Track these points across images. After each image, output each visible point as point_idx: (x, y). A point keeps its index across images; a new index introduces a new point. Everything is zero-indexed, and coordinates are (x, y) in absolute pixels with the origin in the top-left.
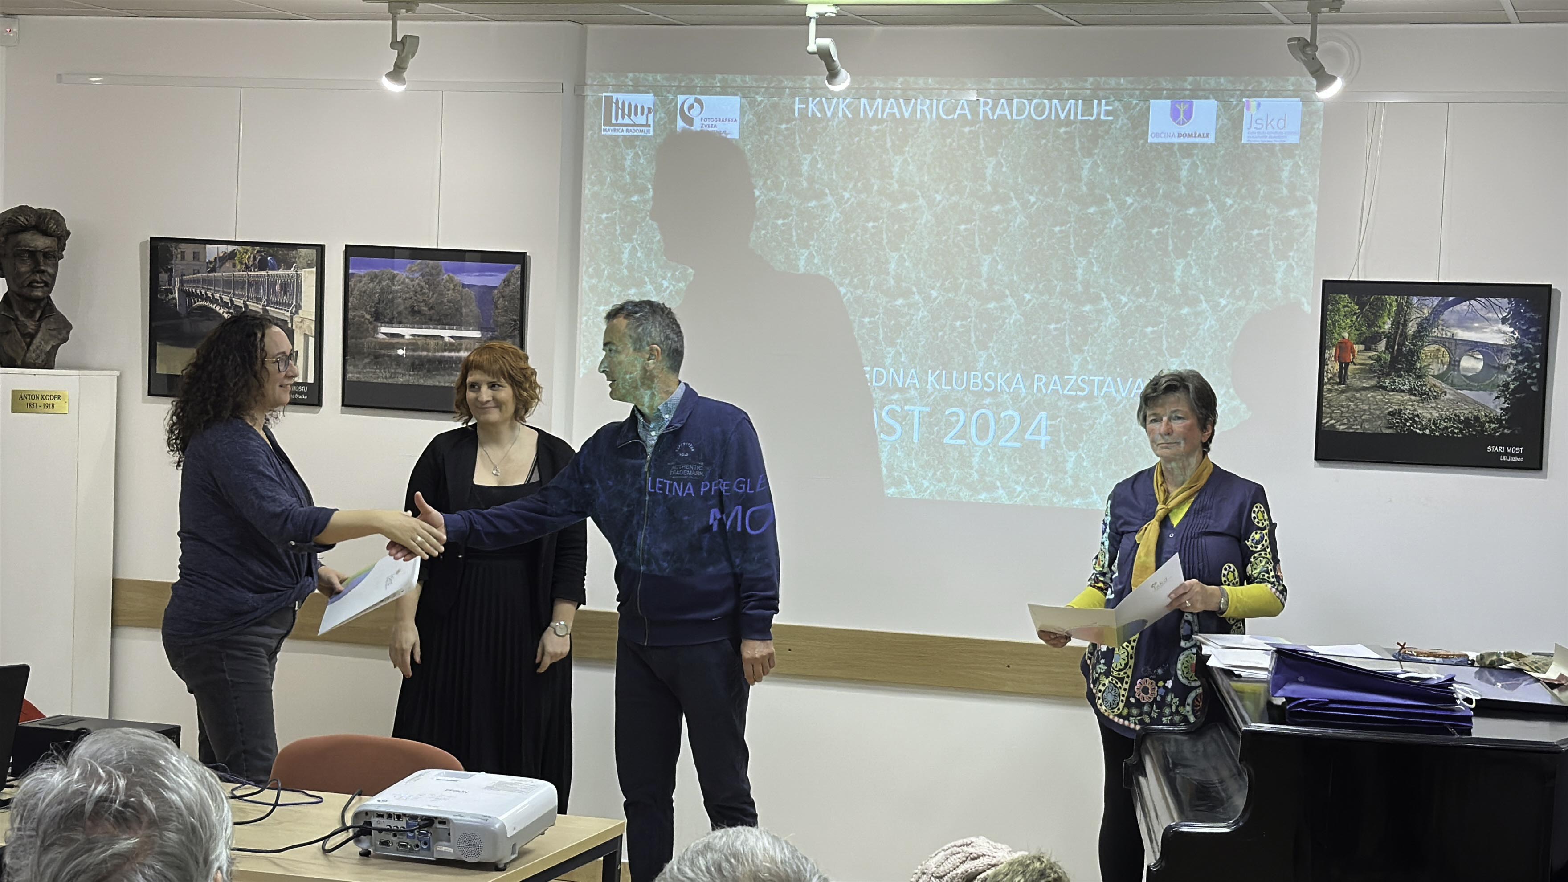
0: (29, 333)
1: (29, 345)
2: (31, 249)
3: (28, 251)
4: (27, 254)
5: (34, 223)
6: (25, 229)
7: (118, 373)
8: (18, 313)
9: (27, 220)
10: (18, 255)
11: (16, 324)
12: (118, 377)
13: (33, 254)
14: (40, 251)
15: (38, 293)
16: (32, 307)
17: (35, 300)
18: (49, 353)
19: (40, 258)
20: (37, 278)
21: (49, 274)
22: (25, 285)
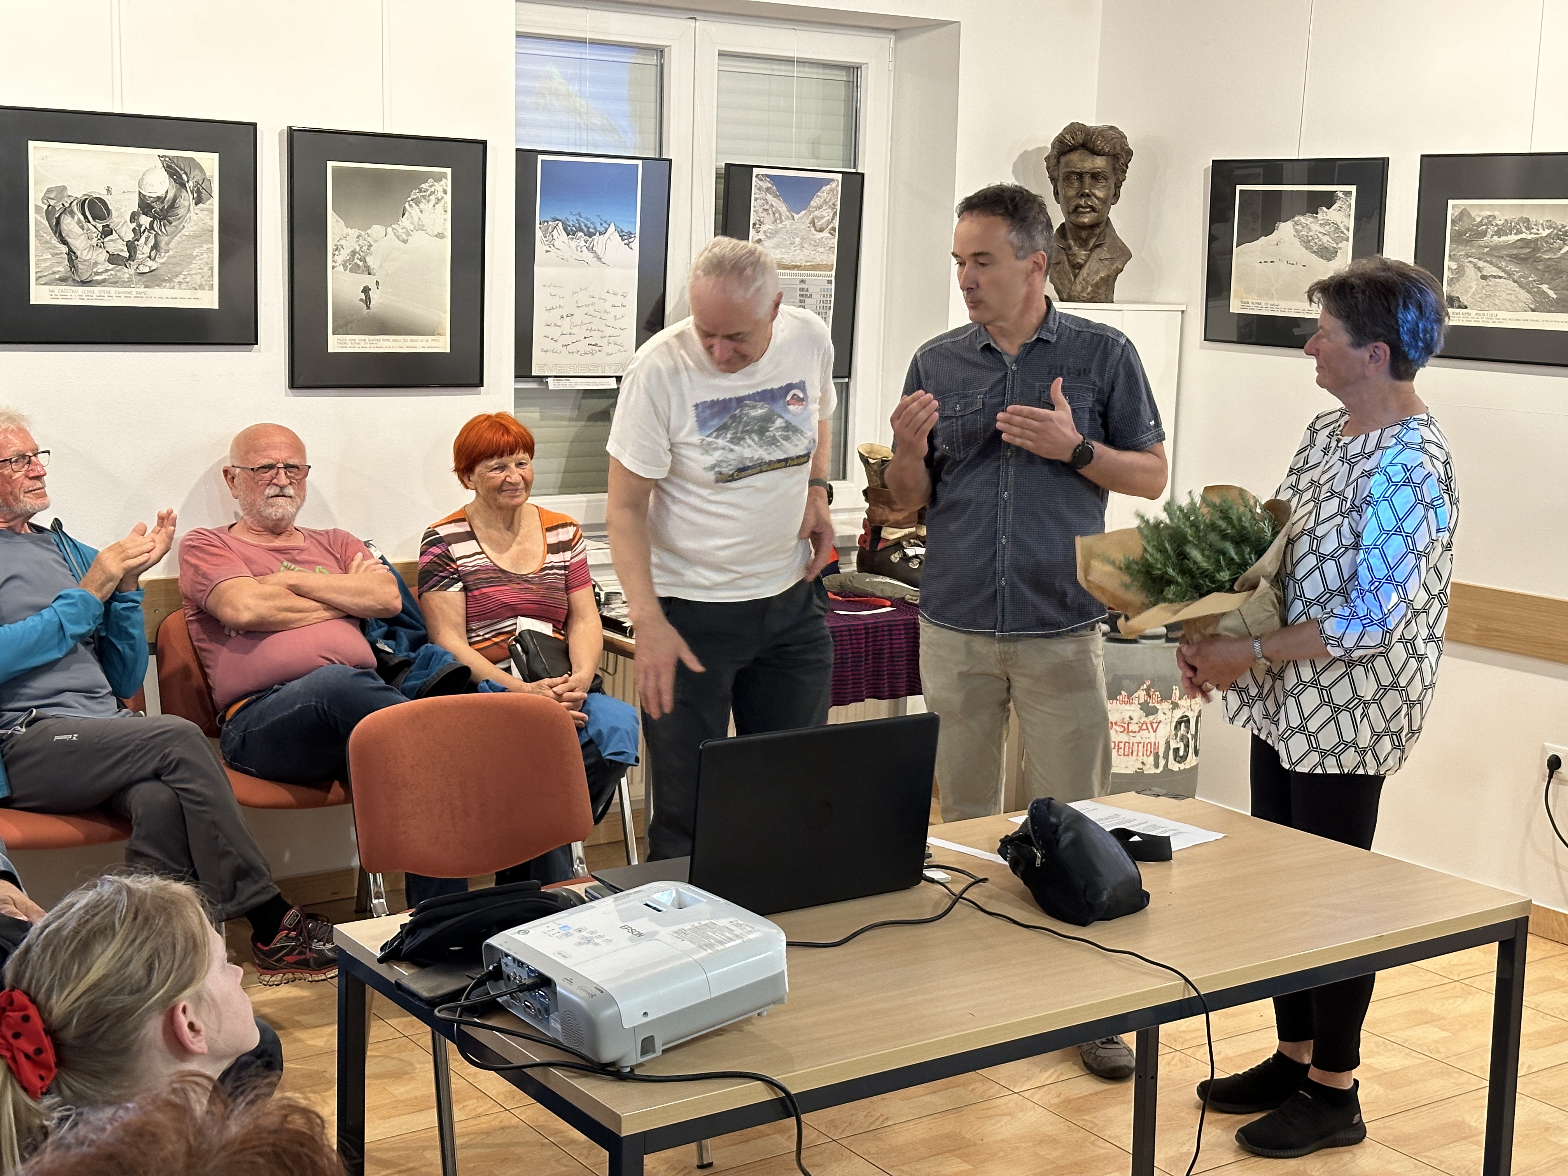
0: (1078, 263)
2: (1078, 170)
4: (1075, 177)
5: (1081, 142)
8: (1071, 241)
9: (1074, 139)
14: (1087, 173)
15: (1089, 219)
17: (1084, 227)
18: (1097, 286)
19: (1087, 180)
20: (1082, 203)
21: (1097, 198)
22: (1071, 211)
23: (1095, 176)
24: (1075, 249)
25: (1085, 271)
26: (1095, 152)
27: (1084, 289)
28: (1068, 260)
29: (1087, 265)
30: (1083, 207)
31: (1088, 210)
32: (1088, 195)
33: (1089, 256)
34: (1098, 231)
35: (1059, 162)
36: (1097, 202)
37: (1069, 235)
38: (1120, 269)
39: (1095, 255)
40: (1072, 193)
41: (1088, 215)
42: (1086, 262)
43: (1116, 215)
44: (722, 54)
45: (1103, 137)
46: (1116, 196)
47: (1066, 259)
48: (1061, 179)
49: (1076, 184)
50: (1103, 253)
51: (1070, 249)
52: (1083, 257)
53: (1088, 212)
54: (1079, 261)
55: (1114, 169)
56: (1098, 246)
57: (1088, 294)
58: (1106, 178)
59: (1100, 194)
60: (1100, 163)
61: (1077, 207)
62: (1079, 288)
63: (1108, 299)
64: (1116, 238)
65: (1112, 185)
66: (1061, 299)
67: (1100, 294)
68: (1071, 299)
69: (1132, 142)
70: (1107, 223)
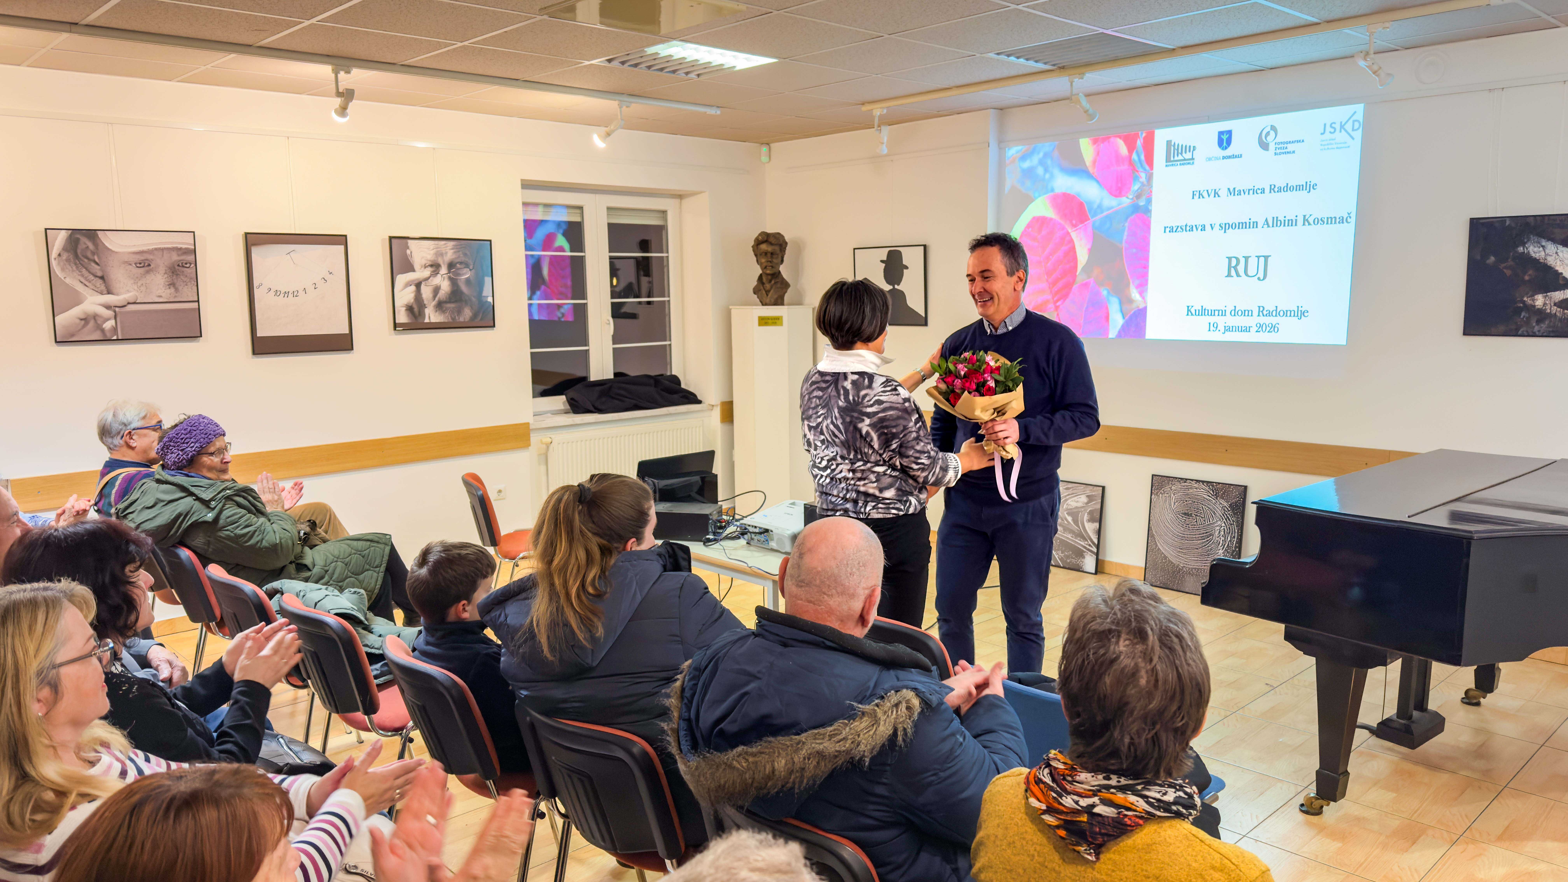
1: (769, 295)
2: (767, 251)
3: (765, 252)
4: (765, 254)
5: (768, 239)
6: (763, 242)
7: (812, 307)
8: (765, 281)
9: (764, 238)
10: (762, 254)
11: (764, 286)
12: (812, 309)
15: (772, 271)
16: (771, 277)
17: (769, 274)
18: (778, 299)
19: (769, 255)
22: (764, 268)
23: (773, 253)
24: (767, 284)
25: (771, 293)
26: (773, 243)
27: (773, 301)
28: (765, 289)
29: (772, 291)
30: (770, 266)
31: (773, 267)
32: (771, 261)
33: (773, 287)
34: (777, 276)
35: (758, 248)
36: (774, 264)
37: (764, 278)
38: (786, 292)
39: (775, 286)
40: (764, 260)
41: (772, 269)
43: (782, 269)
44: (609, 209)
45: (775, 237)
46: (782, 261)
47: (763, 288)
48: (759, 254)
49: (766, 257)
50: (779, 285)
51: (765, 284)
52: (771, 287)
54: (770, 289)
55: (780, 250)
56: (777, 282)
57: (775, 303)
58: (777, 254)
59: (775, 261)
60: (774, 248)
61: (768, 266)
62: (770, 300)
63: (782, 304)
64: (783, 279)
65: (780, 257)
66: (763, 305)
67: (779, 301)
68: (766, 304)
69: (787, 238)
70: (780, 272)
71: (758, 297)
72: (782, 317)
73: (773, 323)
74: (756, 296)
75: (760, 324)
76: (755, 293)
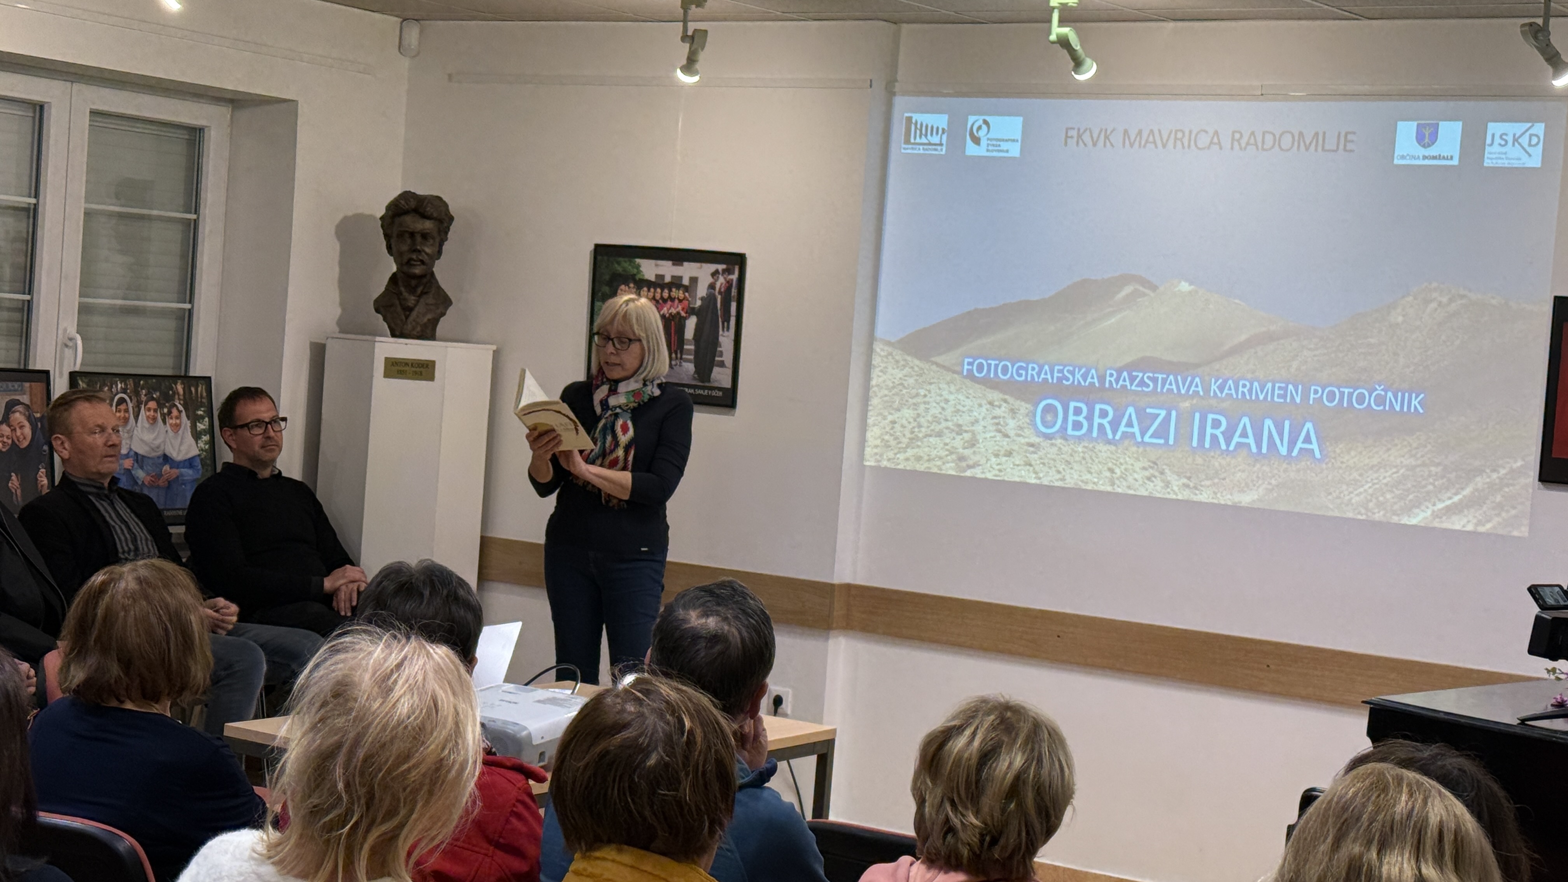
0: (409, 306)
1: (407, 317)
2: (410, 230)
3: (407, 231)
4: (407, 235)
5: (413, 207)
6: (406, 212)
7: (494, 347)
8: (402, 289)
9: (407, 204)
10: (401, 235)
11: (399, 299)
12: (494, 351)
13: (412, 235)
14: (418, 232)
15: (417, 271)
16: (413, 283)
17: (415, 277)
18: (425, 326)
19: (419, 239)
20: (414, 257)
21: (427, 254)
22: (404, 263)
23: (425, 236)
24: (406, 294)
25: (414, 314)
26: (425, 216)
27: (414, 329)
28: (401, 304)
29: (416, 309)
30: (415, 261)
31: (419, 263)
32: (419, 251)
33: (418, 301)
34: (425, 280)
35: (393, 223)
36: (425, 256)
37: (400, 283)
38: (443, 314)
39: (422, 300)
40: (405, 248)
41: (418, 267)
42: (415, 305)
43: (439, 268)
44: (95, 114)
45: (432, 204)
46: (440, 253)
47: (397, 302)
48: (395, 235)
49: (409, 241)
50: (430, 299)
51: (401, 294)
52: (413, 302)
53: (419, 265)
54: (410, 304)
55: (439, 232)
56: (426, 293)
57: (418, 332)
58: (433, 238)
59: (428, 250)
60: (428, 225)
61: (410, 259)
62: (409, 327)
63: (432, 337)
64: (439, 287)
65: (437, 244)
66: (393, 335)
67: (427, 333)
68: (402, 335)
69: (452, 210)
70: (432, 274)
71: (385, 319)
72: (433, 363)
73: (416, 373)
74: (380, 317)
75: (387, 374)
76: (377, 311)
